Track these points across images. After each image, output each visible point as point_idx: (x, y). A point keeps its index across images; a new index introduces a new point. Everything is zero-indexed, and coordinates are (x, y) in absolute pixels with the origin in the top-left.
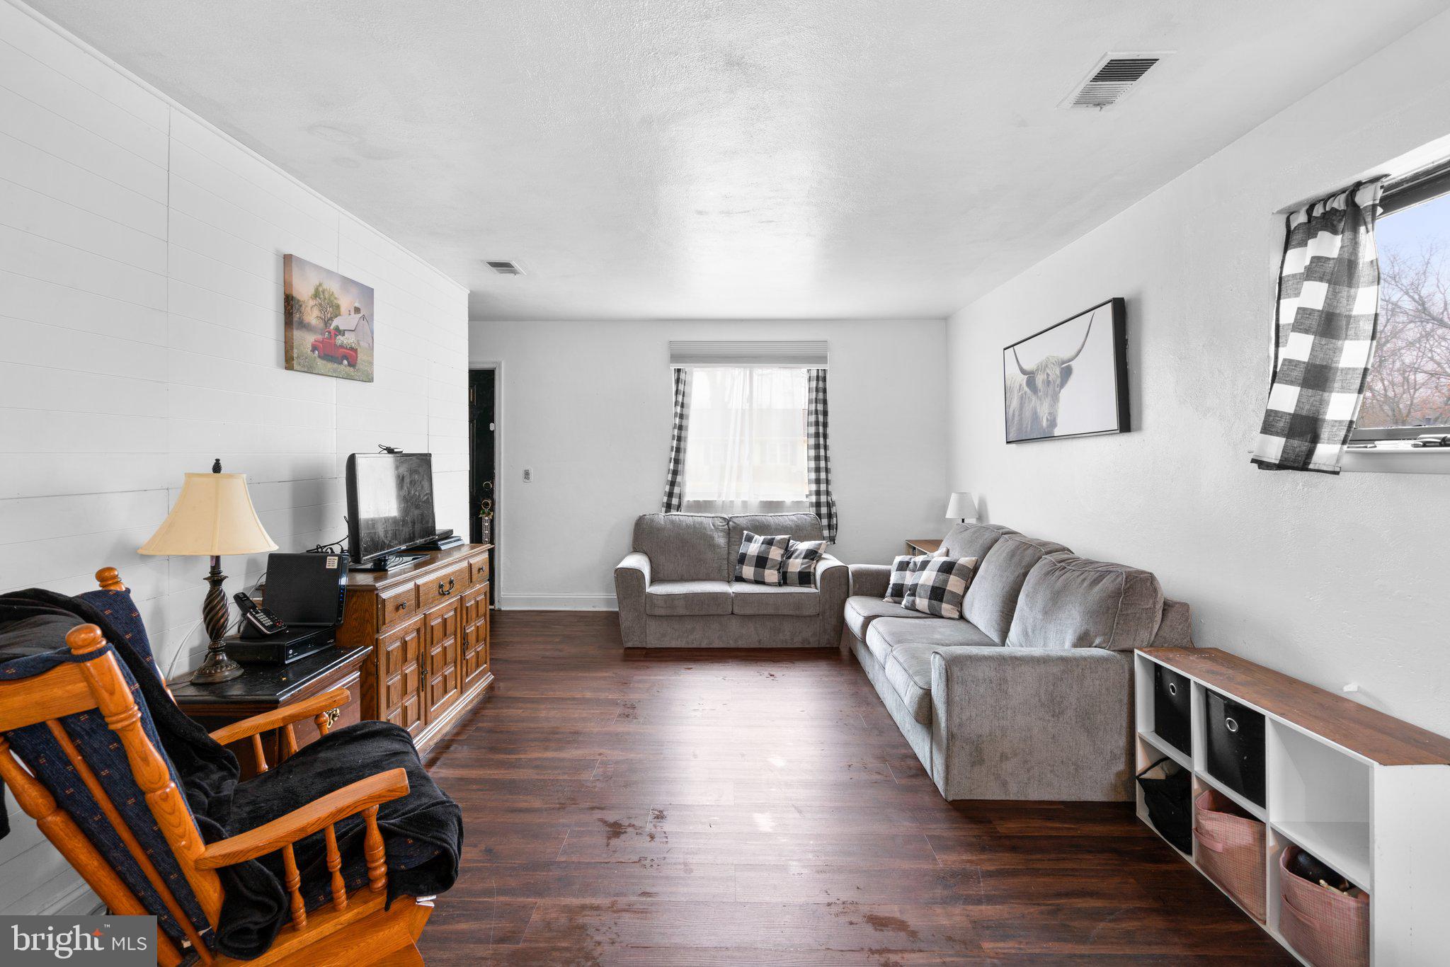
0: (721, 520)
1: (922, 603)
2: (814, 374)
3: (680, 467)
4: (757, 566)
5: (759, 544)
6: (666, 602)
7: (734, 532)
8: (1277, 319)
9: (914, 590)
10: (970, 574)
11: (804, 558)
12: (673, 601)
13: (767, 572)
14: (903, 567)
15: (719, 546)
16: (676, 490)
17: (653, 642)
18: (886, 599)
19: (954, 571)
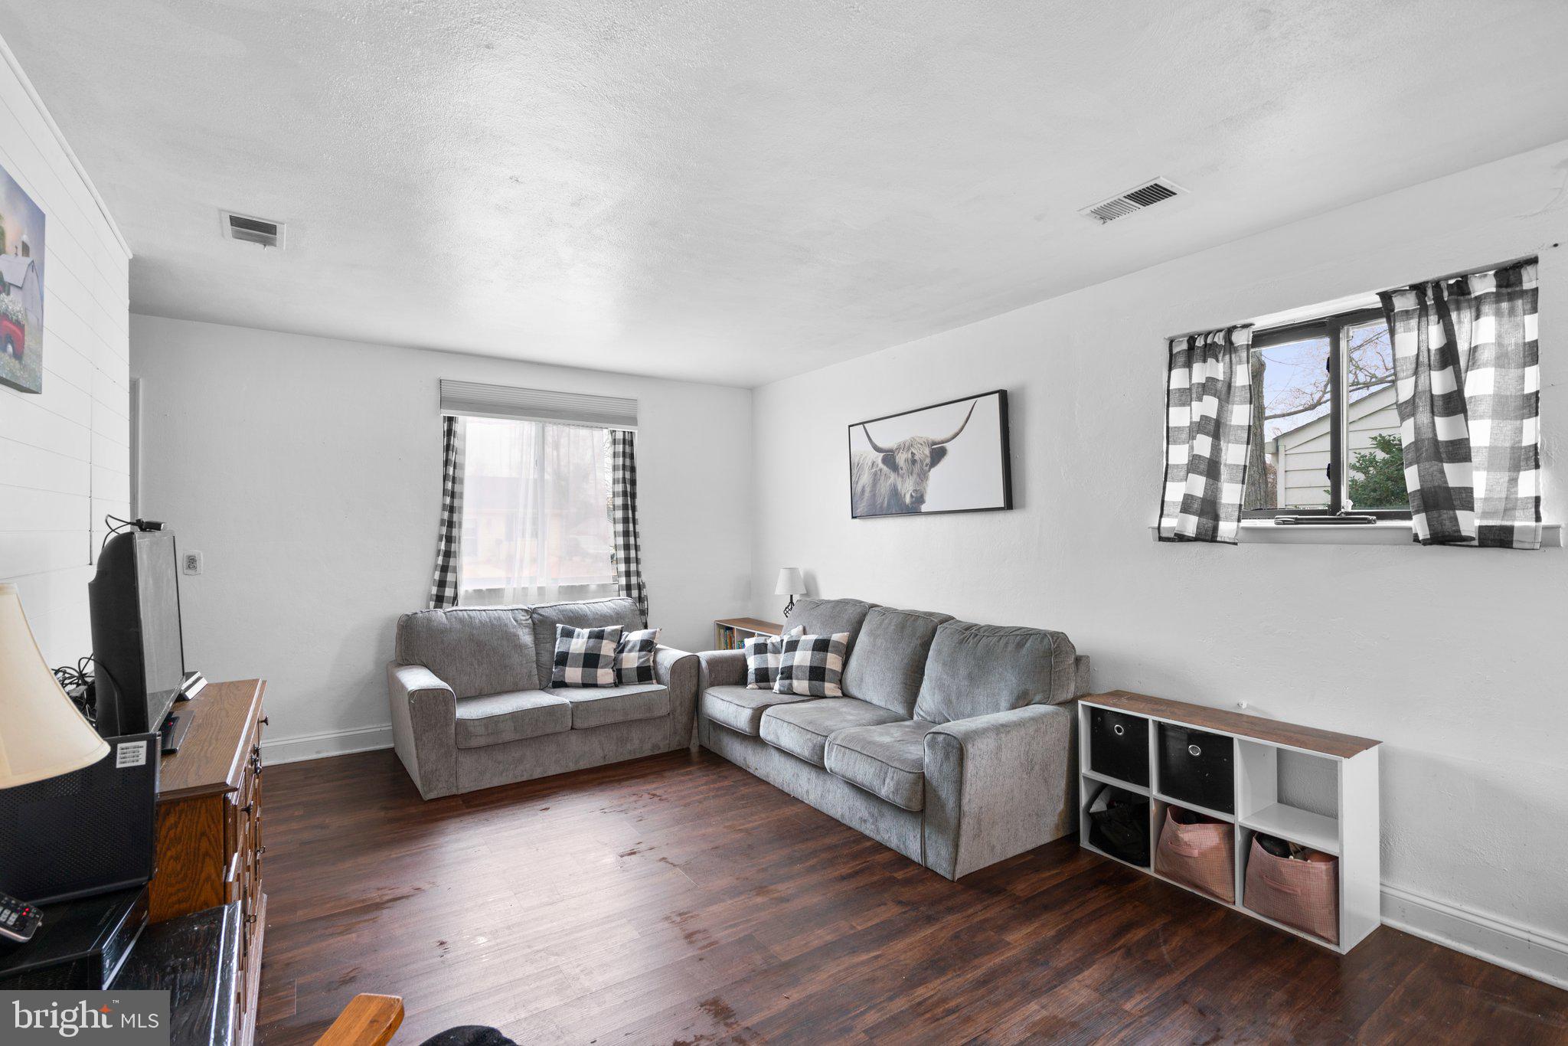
0: (523, 613)
1: (801, 685)
2: (619, 436)
3: (454, 547)
4: (585, 665)
5: (585, 639)
6: (487, 728)
7: (542, 625)
8: (1168, 423)
9: (788, 673)
10: (847, 650)
11: (640, 650)
12: (496, 725)
13: (600, 672)
14: (761, 649)
15: (526, 646)
16: (450, 577)
17: (467, 784)
18: (749, 686)
19: (830, 649)
